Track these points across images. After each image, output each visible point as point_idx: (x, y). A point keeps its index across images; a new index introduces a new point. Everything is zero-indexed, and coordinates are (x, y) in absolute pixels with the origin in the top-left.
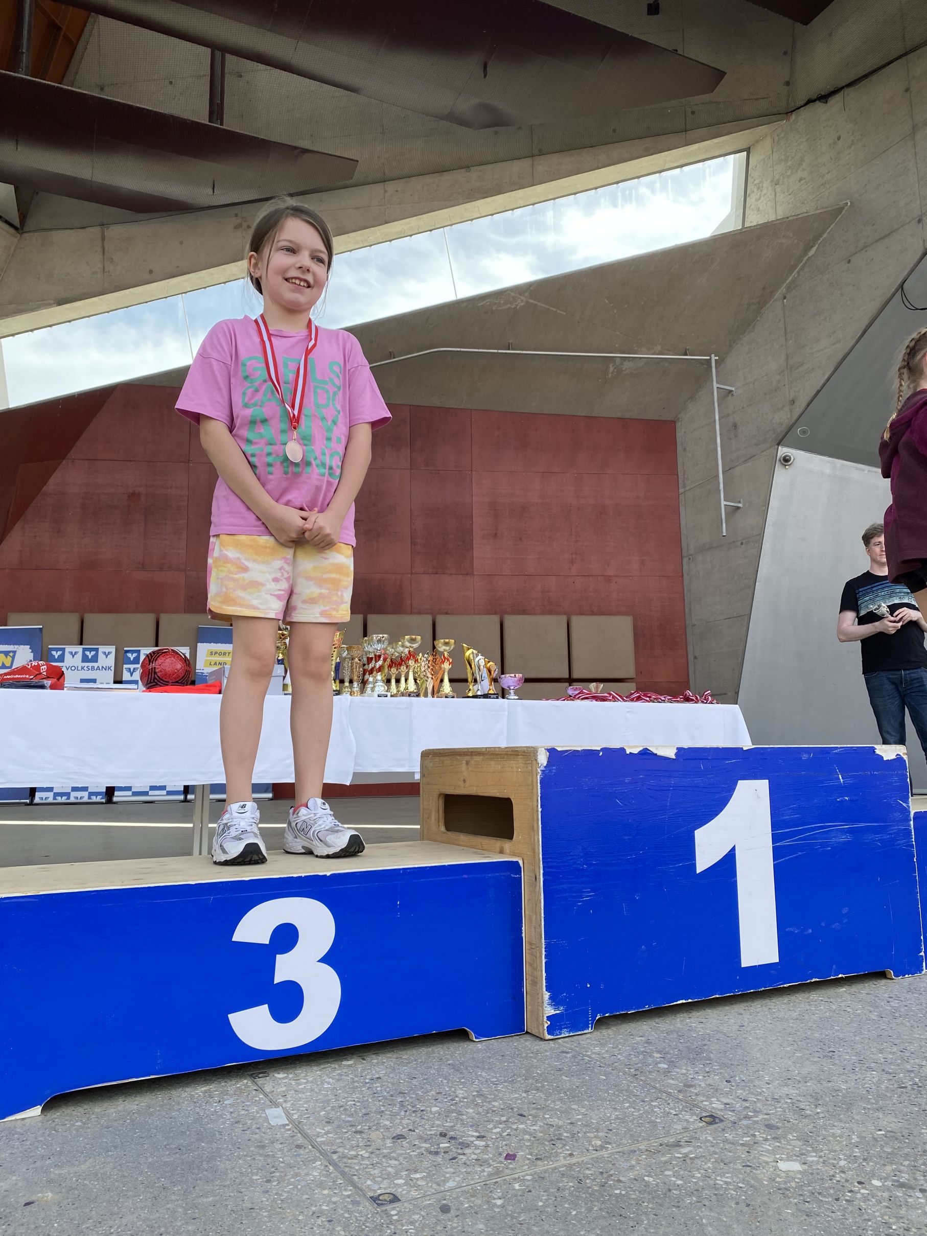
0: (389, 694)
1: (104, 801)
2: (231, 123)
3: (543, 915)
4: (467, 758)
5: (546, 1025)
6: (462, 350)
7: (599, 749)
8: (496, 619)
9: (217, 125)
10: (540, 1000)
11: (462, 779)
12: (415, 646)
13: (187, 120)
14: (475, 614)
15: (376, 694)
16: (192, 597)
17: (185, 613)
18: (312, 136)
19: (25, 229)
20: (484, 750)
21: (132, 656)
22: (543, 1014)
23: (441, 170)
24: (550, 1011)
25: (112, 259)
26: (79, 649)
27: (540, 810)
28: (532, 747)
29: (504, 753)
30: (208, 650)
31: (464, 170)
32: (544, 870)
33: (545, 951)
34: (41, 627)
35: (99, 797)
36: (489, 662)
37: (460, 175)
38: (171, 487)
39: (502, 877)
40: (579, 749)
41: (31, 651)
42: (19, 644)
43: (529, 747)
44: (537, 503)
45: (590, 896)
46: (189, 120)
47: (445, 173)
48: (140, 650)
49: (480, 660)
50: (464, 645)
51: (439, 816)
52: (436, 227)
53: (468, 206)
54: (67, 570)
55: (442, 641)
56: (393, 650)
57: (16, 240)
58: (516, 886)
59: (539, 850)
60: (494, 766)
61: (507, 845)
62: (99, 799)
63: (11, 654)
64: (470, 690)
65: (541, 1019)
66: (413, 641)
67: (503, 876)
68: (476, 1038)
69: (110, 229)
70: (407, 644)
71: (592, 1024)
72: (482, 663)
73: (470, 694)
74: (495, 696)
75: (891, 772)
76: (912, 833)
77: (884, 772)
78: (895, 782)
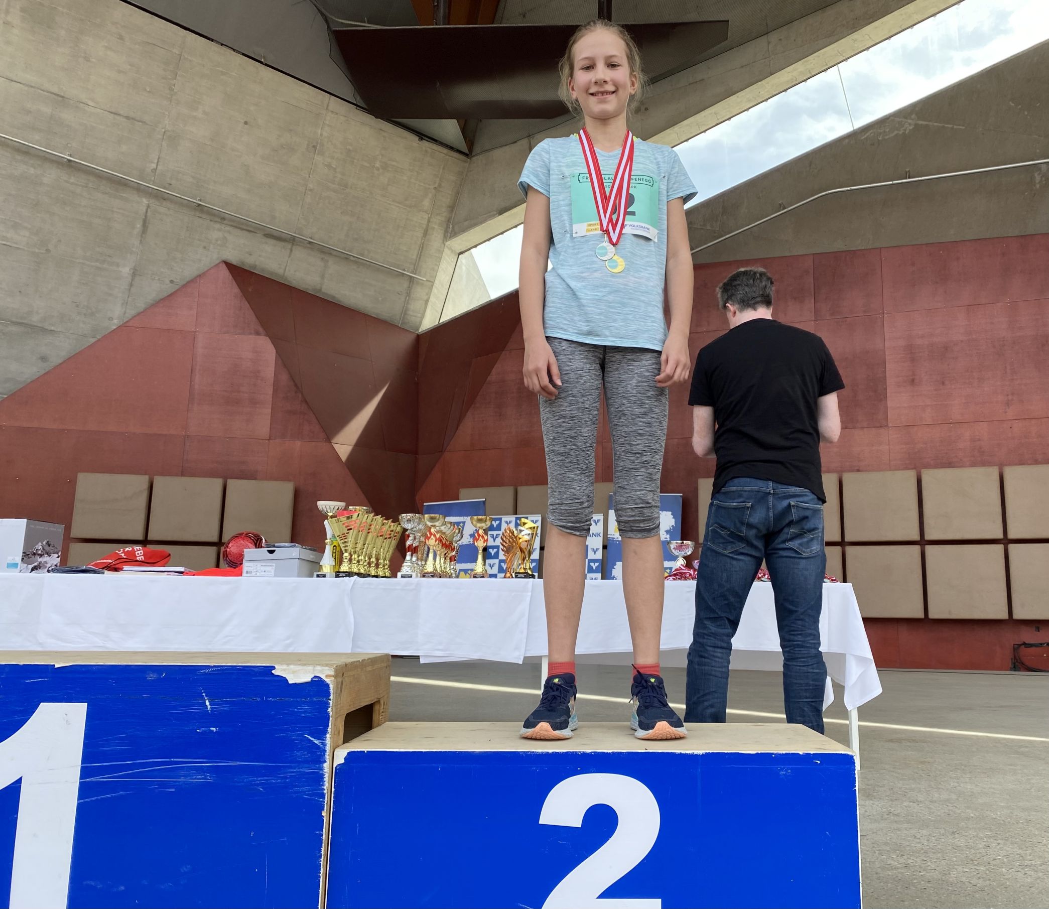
8: (912, 473)
17: (602, 482)
19: (473, 153)
34: (484, 499)
42: (467, 515)
54: (507, 448)
57: (467, 165)
63: (461, 524)
75: (299, 699)
76: (325, 779)
77: (287, 699)
78: (305, 712)
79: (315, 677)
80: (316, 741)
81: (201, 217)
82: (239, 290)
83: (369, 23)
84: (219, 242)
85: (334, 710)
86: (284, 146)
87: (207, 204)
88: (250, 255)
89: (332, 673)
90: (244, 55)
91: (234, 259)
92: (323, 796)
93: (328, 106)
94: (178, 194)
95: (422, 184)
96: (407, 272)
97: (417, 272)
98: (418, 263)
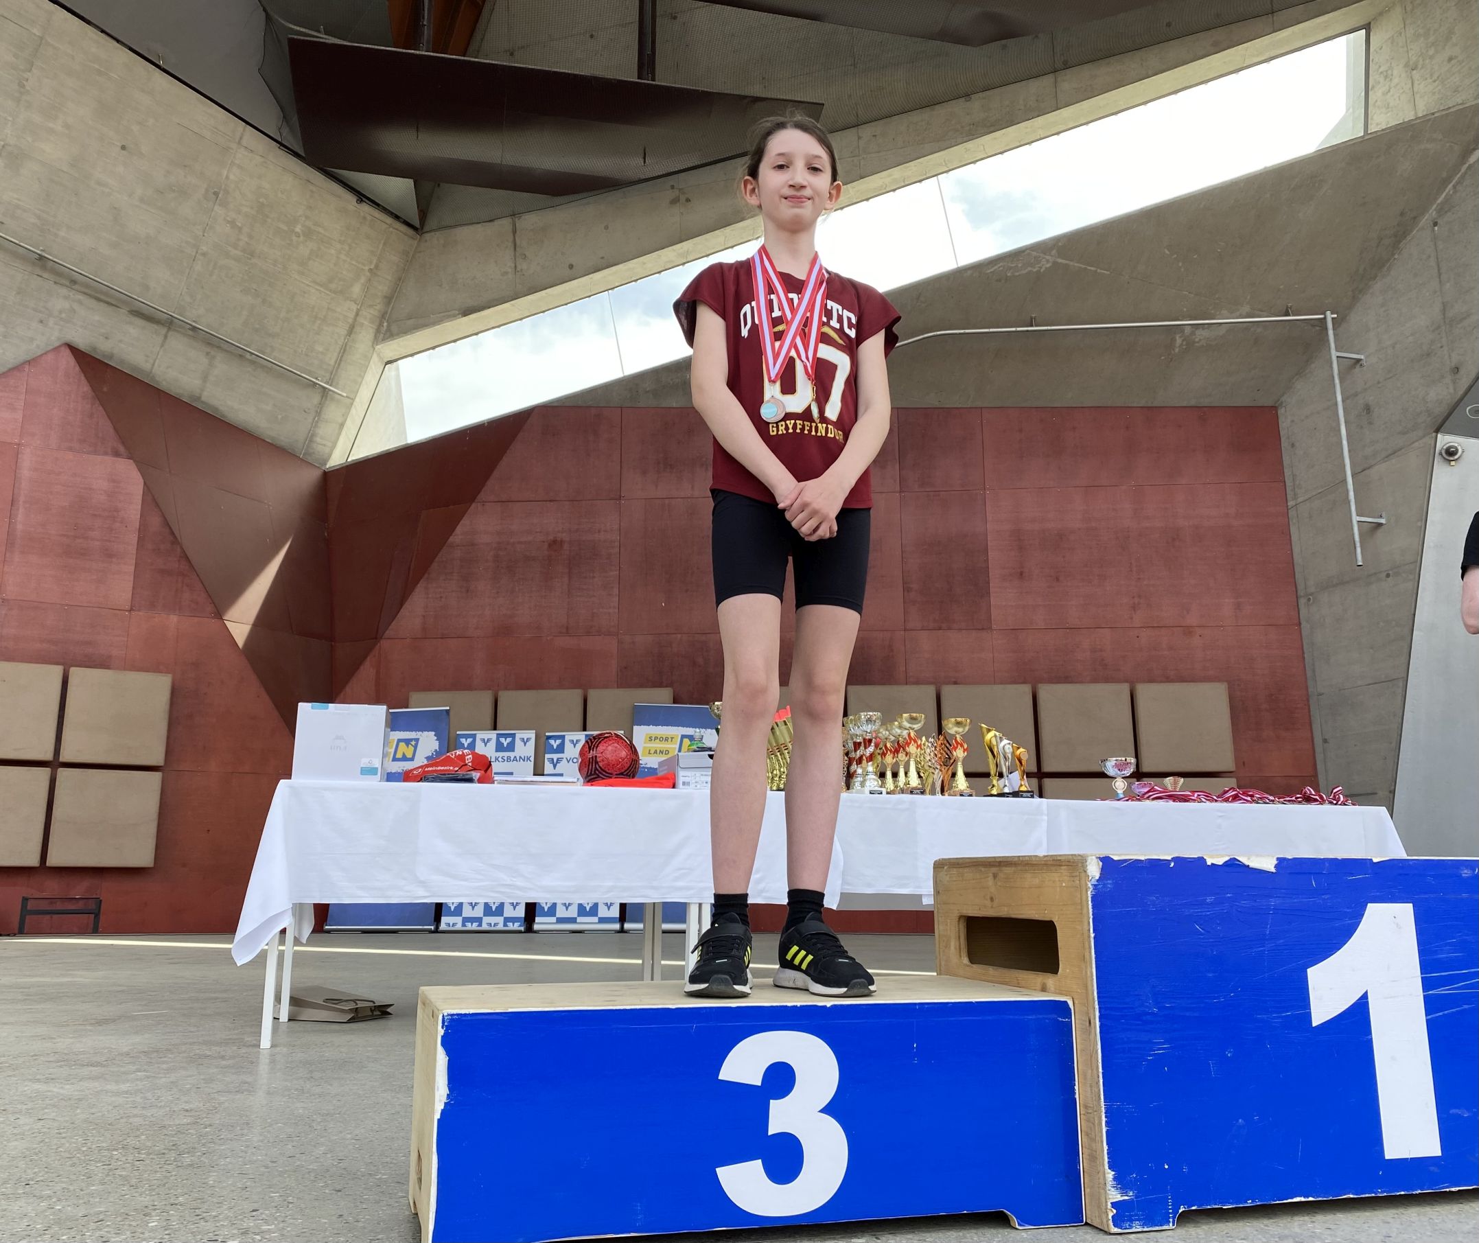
0: (884, 790)
1: (522, 929)
2: (664, 78)
3: (1101, 1070)
4: (994, 870)
5: (1111, 1215)
6: (967, 331)
7: (1169, 858)
8: (1026, 689)
9: (648, 82)
10: (1102, 1181)
11: (988, 897)
12: (917, 727)
13: (612, 79)
14: (995, 683)
15: (867, 790)
16: (625, 668)
17: (618, 687)
18: (763, 78)
19: (426, 228)
20: (1016, 859)
21: (555, 744)
22: (1106, 1199)
23: (931, 103)
24: (1115, 1196)
25: (525, 254)
26: (493, 735)
27: (1092, 935)
28: (1079, 855)
29: (1043, 862)
30: (647, 734)
31: (960, 100)
32: (1100, 1012)
33: (1106, 1117)
34: (448, 708)
35: (517, 924)
36: (1018, 748)
37: (958, 107)
38: (599, 532)
39: (1047, 1021)
40: (1142, 858)
41: (436, 738)
42: (422, 731)
43: (1075, 855)
44: (1079, 529)
45: (1163, 1049)
46: (615, 80)
47: (937, 106)
48: (564, 736)
49: (1005, 745)
50: (983, 725)
51: (960, 944)
52: (928, 175)
53: (970, 145)
54: (478, 637)
55: (953, 720)
56: (887, 733)
57: (416, 242)
58: (1066, 1031)
59: (1093, 986)
60: (1030, 879)
61: (1050, 980)
62: (516, 926)
63: (413, 743)
64: (993, 786)
65: (1104, 1205)
66: (913, 720)
67: (1047, 1018)
68: (1019, 1225)
69: (523, 217)
70: (906, 724)
71: (1174, 1218)
72: (1009, 749)
73: (994, 792)
74: (1029, 794)
81: (41, 277)
82: (90, 388)
83: (326, 34)
84: (63, 315)
86: (174, 188)
87: (51, 256)
88: (106, 338)
90: (131, 49)
91: (81, 342)
93: (241, 138)
94: (12, 237)
95: (354, 263)
96: (321, 381)
97: (334, 384)
98: (337, 371)
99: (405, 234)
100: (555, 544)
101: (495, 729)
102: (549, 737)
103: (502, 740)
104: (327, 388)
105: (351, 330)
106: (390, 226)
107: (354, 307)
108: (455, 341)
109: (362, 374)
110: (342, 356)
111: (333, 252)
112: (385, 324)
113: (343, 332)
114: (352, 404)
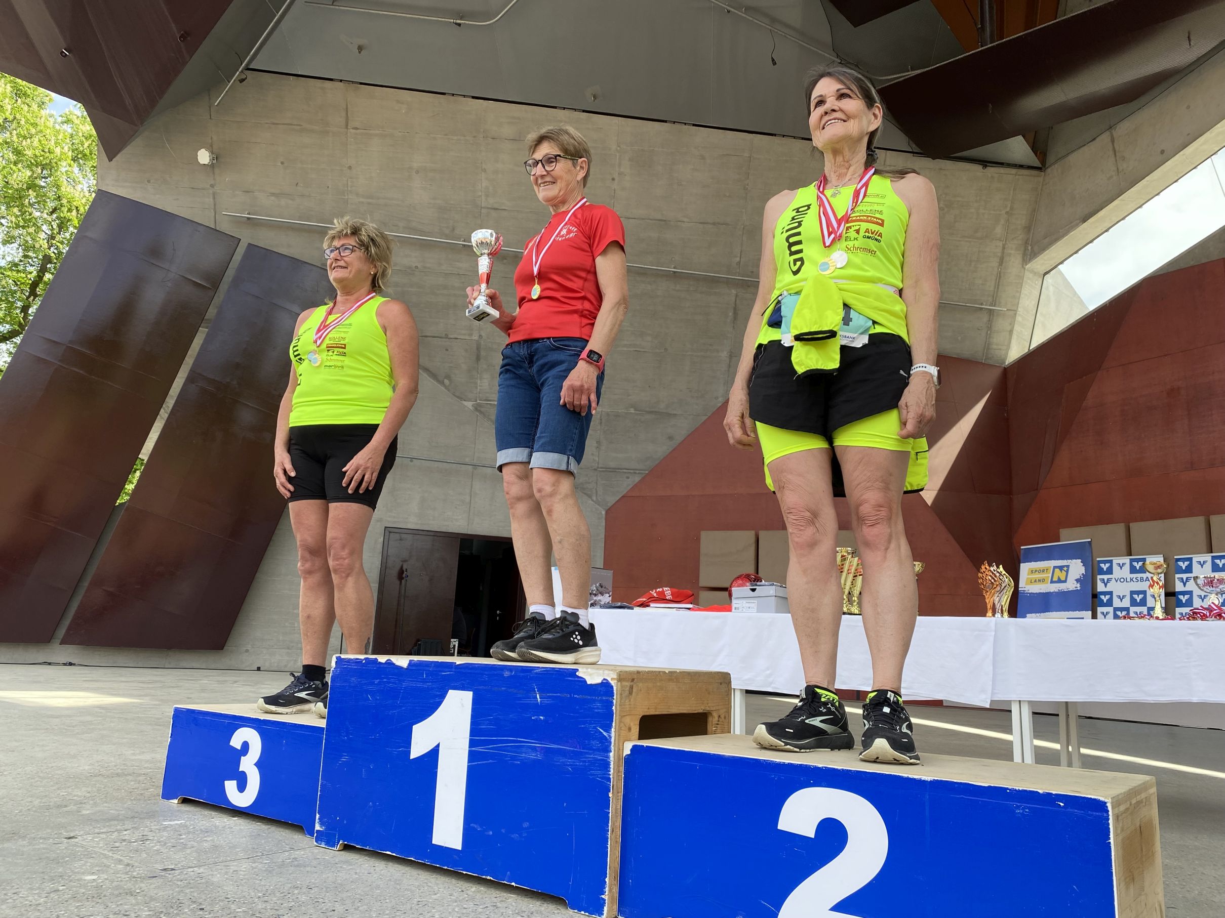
3: (322, 764)
5: (315, 836)
19: (1047, 165)
21: (1185, 564)
25: (1124, 156)
26: (1129, 560)
32: (325, 736)
33: (320, 787)
34: (1090, 540)
45: (346, 759)
48: (1193, 557)
54: (1114, 480)
63: (1065, 568)
69: (1118, 126)
71: (337, 845)
75: (594, 698)
76: (611, 766)
77: (586, 697)
78: (598, 708)
79: (604, 679)
80: (605, 734)
85: (618, 707)
89: (615, 677)
92: (609, 780)
95: (992, 212)
96: (986, 305)
97: (997, 303)
98: (997, 291)
99: (1031, 176)
100: (1173, 392)
101: (1131, 555)
102: (1178, 560)
103: (1135, 564)
104: (990, 310)
105: (1001, 261)
106: (1016, 175)
107: (1001, 244)
108: (1091, 242)
109: (1019, 290)
110: (999, 282)
111: (973, 210)
112: (1030, 248)
113: (994, 263)
114: (1015, 314)
